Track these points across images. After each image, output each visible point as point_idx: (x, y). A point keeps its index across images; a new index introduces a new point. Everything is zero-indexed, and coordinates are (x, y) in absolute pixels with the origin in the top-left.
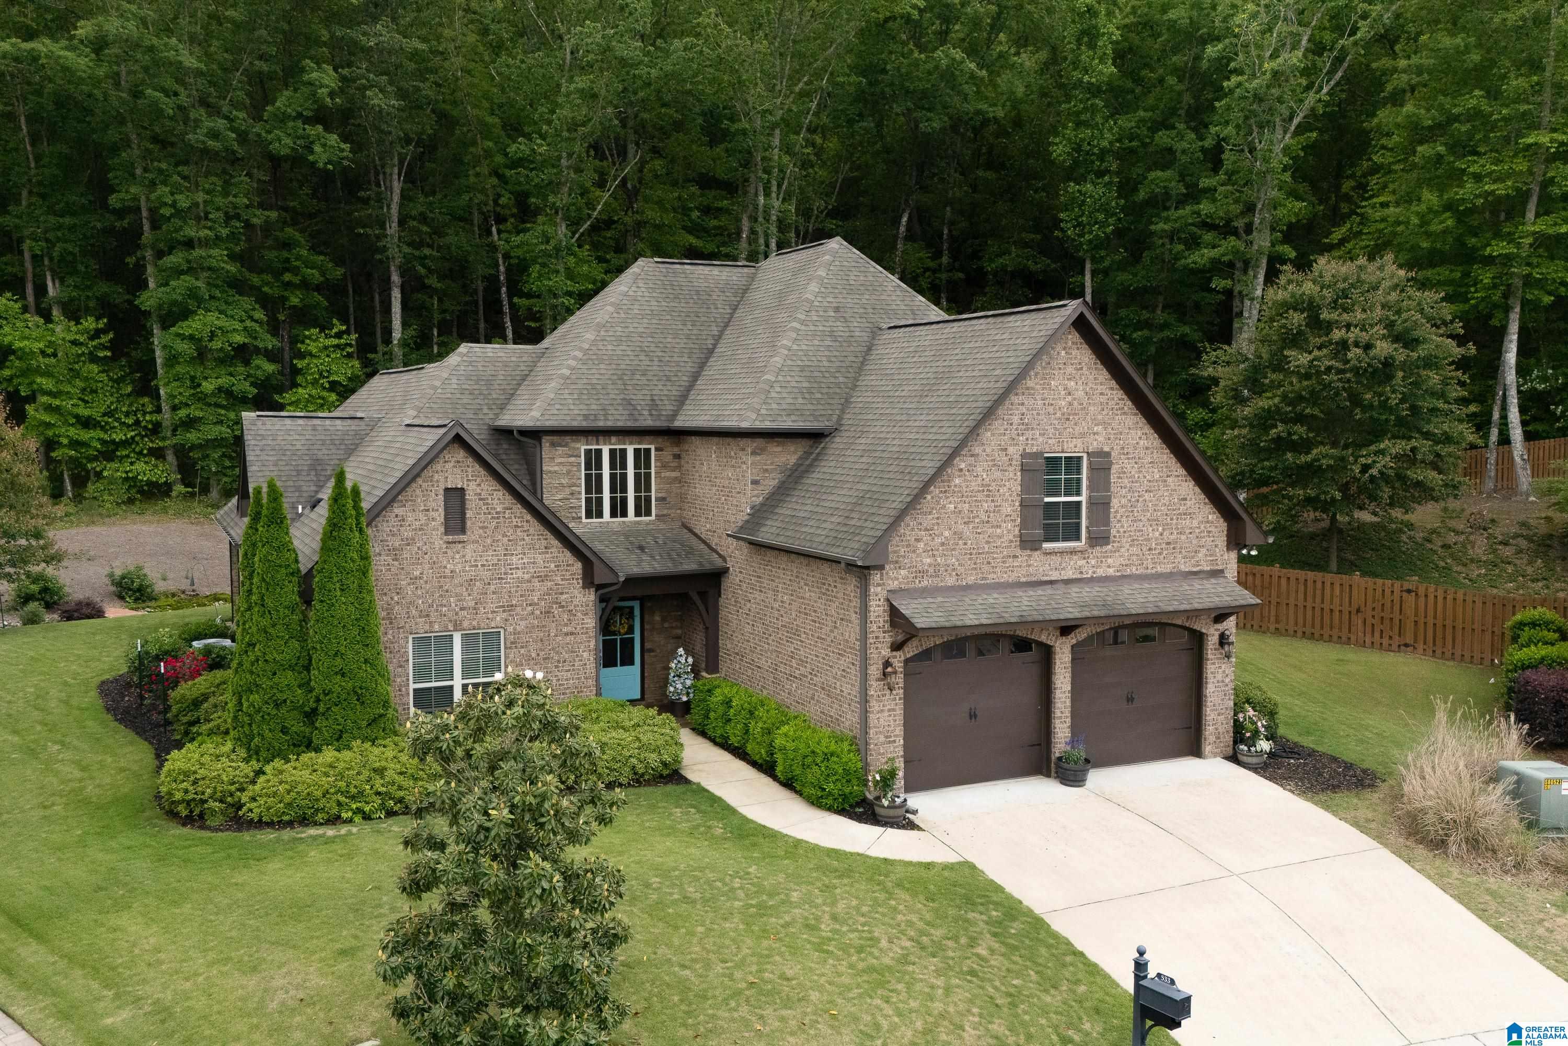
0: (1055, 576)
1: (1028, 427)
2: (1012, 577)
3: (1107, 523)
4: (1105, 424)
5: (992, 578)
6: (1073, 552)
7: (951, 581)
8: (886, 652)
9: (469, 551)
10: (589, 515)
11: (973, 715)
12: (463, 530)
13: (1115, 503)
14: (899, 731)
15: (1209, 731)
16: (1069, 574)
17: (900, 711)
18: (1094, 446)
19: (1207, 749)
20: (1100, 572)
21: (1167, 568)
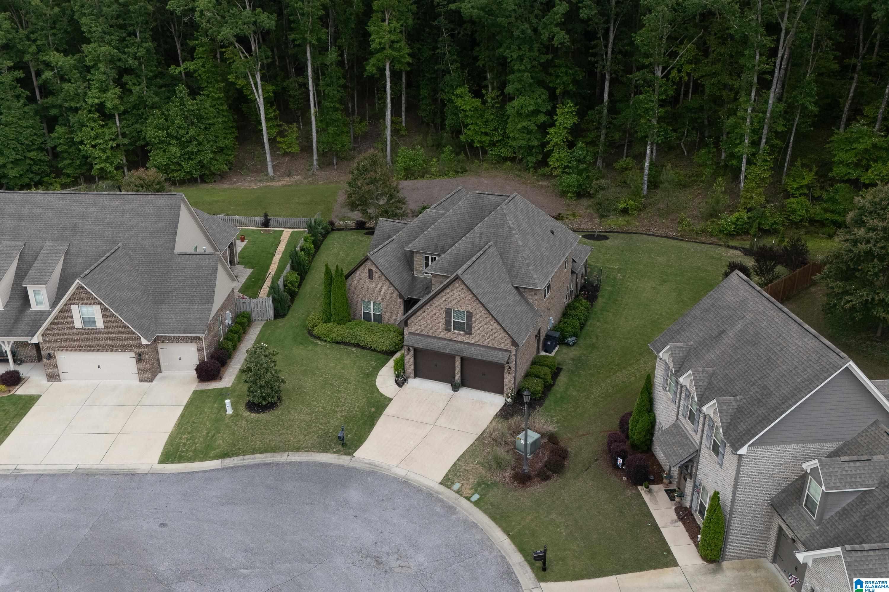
1: (447, 301)
2: (443, 337)
3: (471, 330)
4: (470, 305)
5: (437, 335)
6: (460, 334)
7: (426, 334)
9: (374, 284)
11: (436, 366)
12: (372, 279)
13: (474, 326)
14: (413, 364)
15: (505, 390)
16: (460, 340)
17: (412, 359)
18: (467, 310)
19: (505, 395)
20: (469, 341)
21: (491, 346)
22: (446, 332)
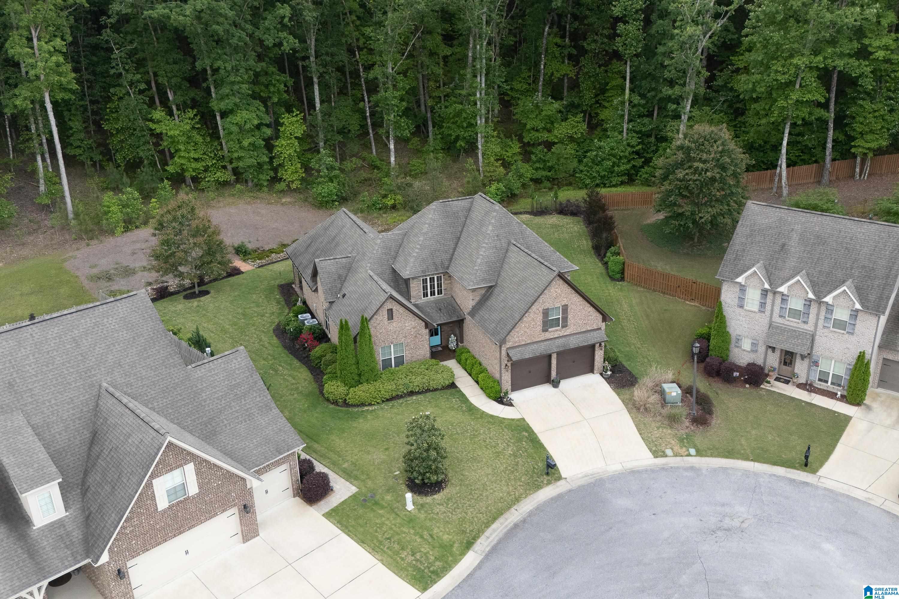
0: (552, 337)
1: (544, 302)
2: (540, 339)
3: (567, 322)
4: (566, 298)
5: (535, 340)
6: (557, 330)
7: (523, 343)
8: (506, 362)
9: (394, 324)
10: (424, 297)
11: (530, 372)
12: (392, 319)
13: (569, 317)
14: (510, 379)
15: (596, 367)
16: (556, 336)
17: (510, 375)
18: (563, 304)
19: (595, 372)
20: (565, 334)
21: (584, 330)
22: (543, 334)
